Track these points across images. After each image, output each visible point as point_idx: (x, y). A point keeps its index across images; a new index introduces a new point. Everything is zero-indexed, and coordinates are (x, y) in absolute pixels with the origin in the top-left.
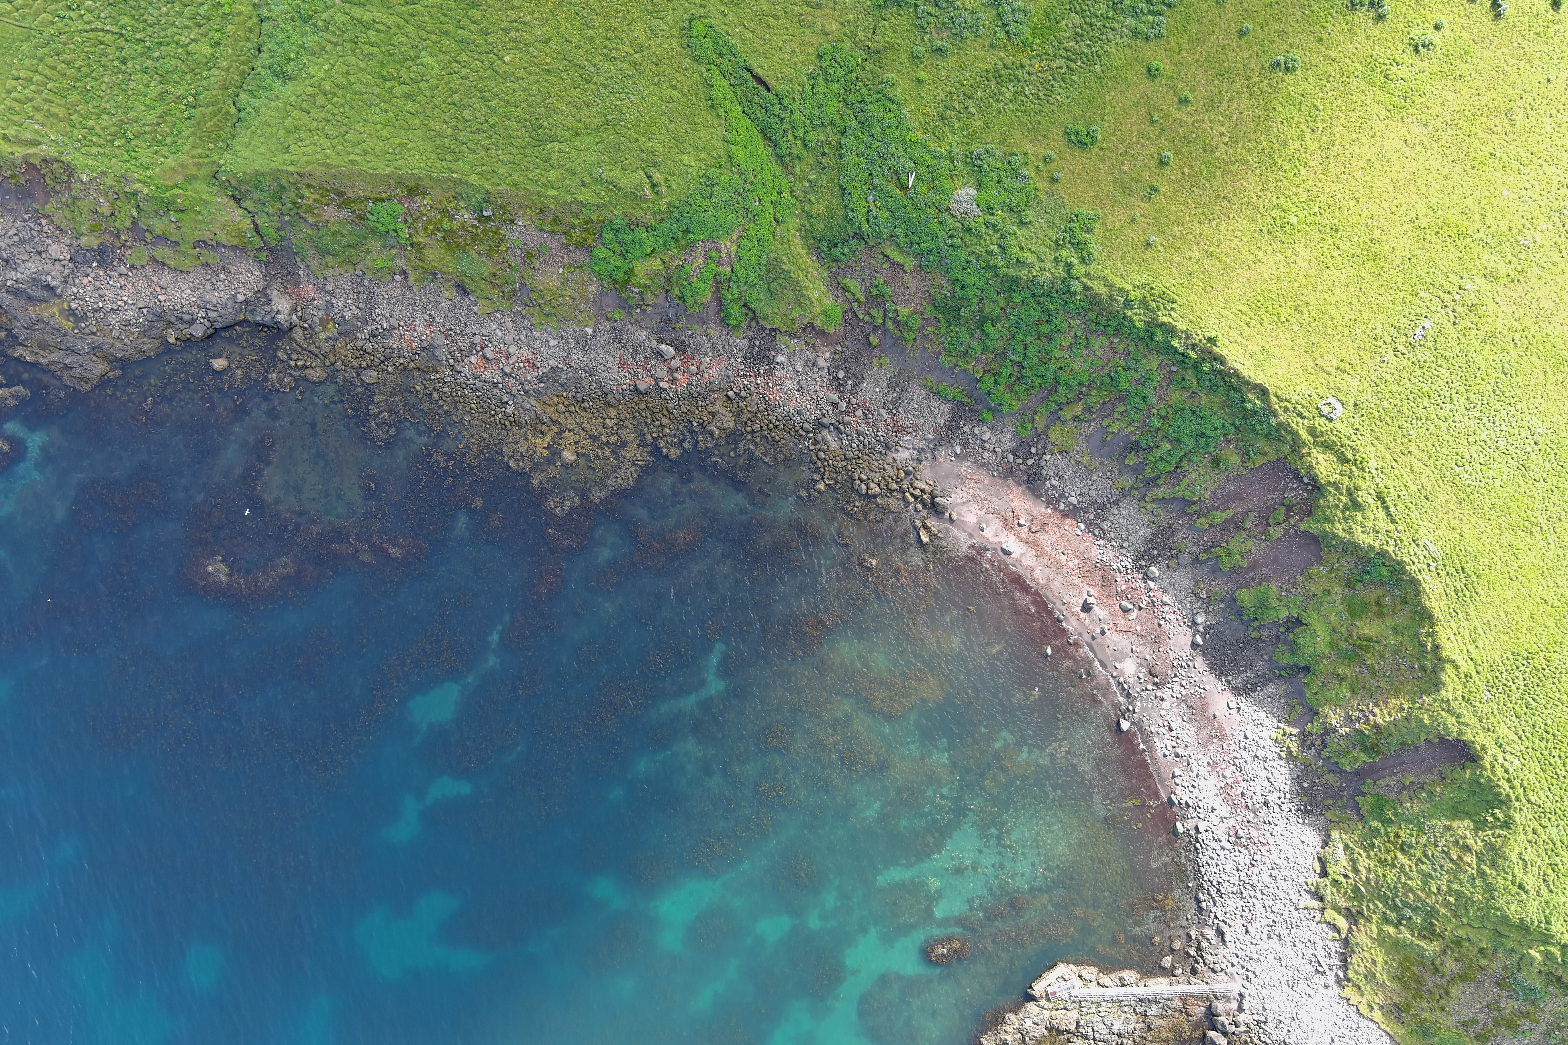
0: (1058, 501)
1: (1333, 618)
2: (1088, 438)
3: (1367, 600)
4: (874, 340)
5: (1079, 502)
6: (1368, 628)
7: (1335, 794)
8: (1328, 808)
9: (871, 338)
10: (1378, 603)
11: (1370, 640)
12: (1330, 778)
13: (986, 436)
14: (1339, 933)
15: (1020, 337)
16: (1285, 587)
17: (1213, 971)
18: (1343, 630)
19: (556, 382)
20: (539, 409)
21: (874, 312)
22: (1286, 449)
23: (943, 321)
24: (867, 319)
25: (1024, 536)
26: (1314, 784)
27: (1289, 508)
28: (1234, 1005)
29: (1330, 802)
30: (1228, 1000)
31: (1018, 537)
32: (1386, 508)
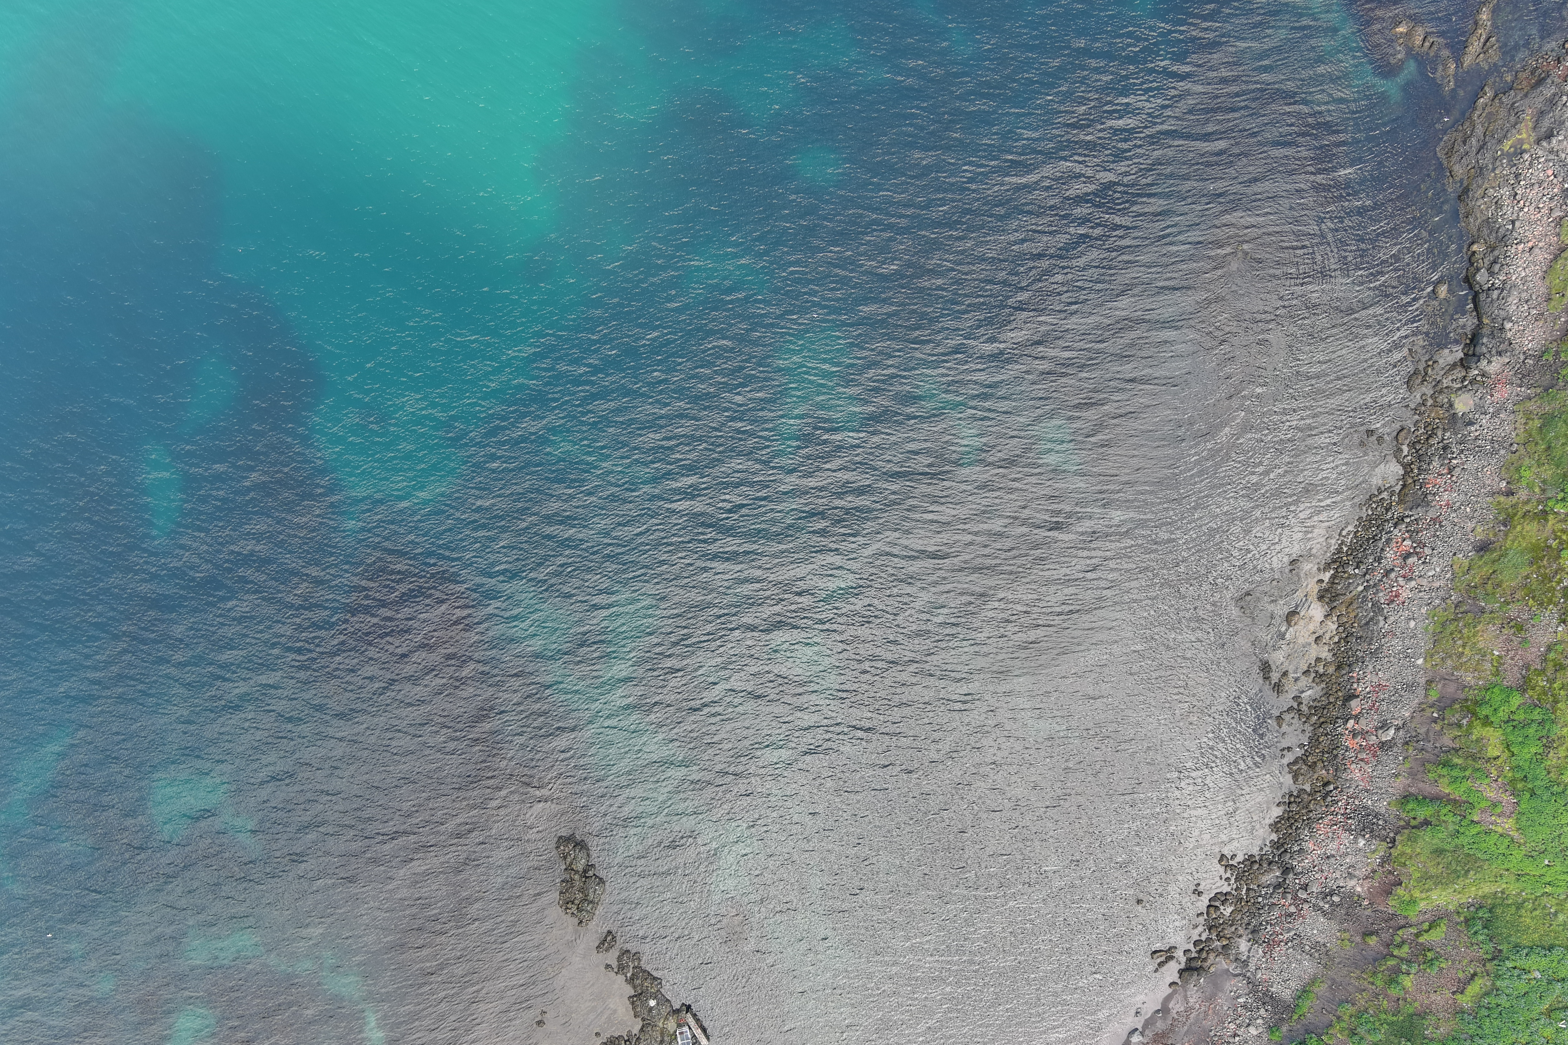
4: (1373, 941)
9: (1374, 937)
13: (1253, 1031)
19: (1372, 619)
20: (1347, 598)
21: (1406, 949)
23: (1395, 1018)
24: (1398, 939)
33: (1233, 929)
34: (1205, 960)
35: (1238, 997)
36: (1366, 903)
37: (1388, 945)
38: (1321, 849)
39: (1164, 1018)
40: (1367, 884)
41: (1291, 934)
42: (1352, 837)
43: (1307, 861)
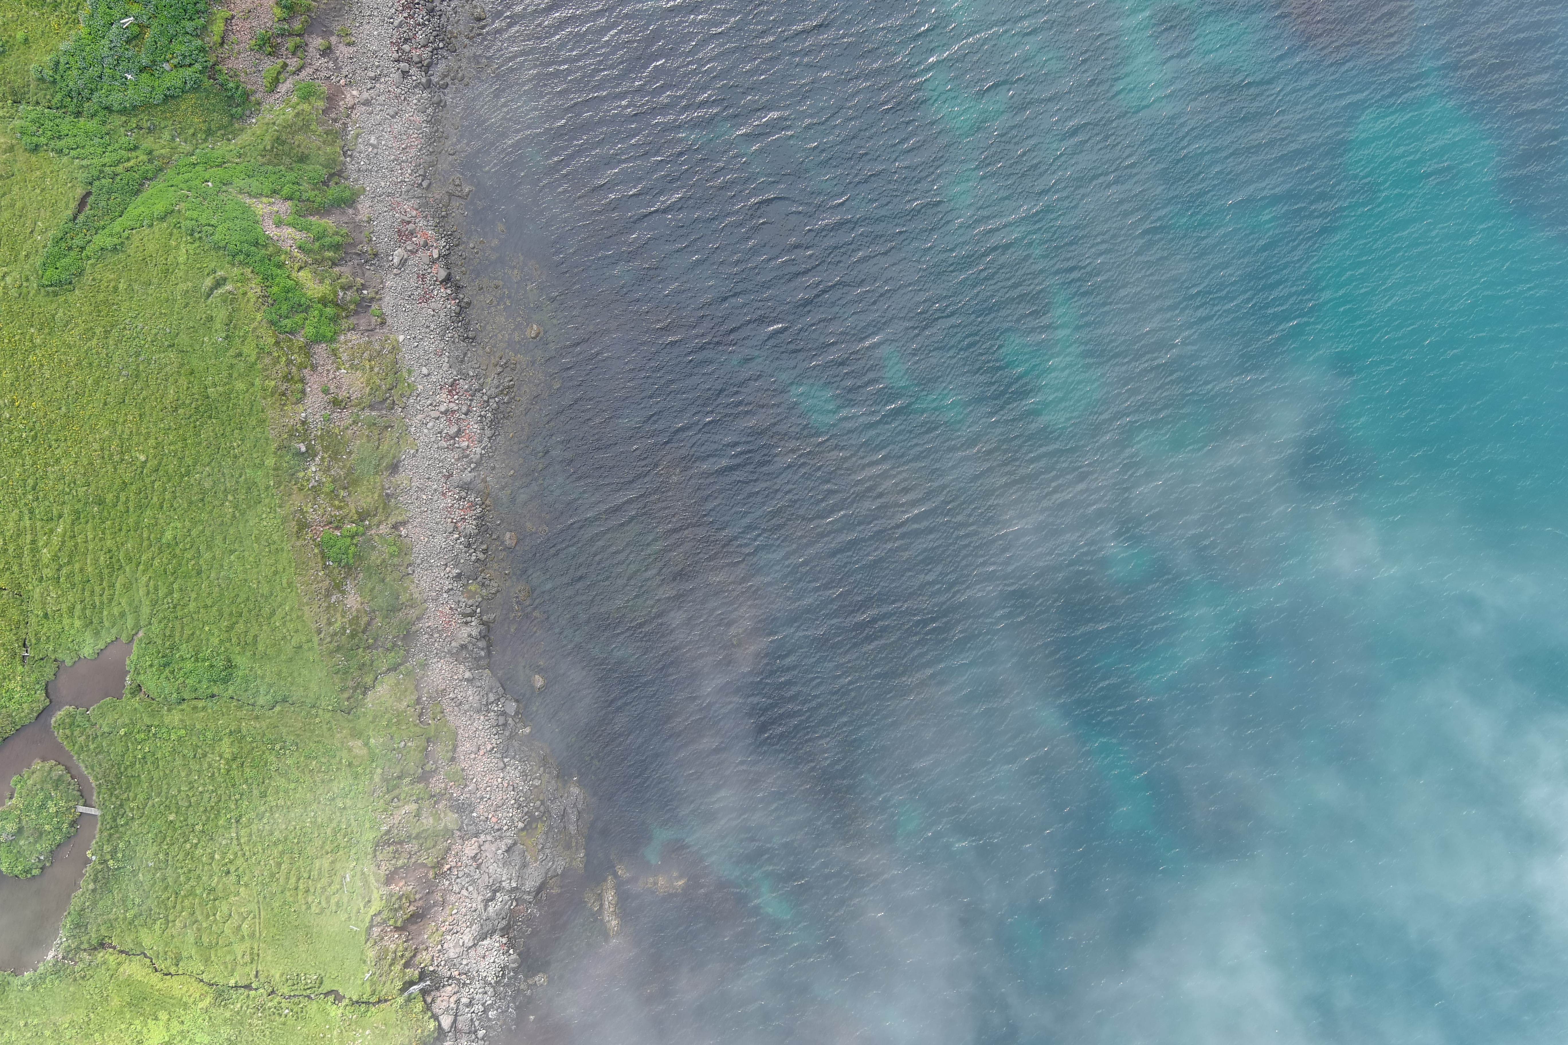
19: (463, 360)
38: (407, 120)
40: (350, 101)
41: (396, 23)
42: (383, 143)
43: (415, 101)
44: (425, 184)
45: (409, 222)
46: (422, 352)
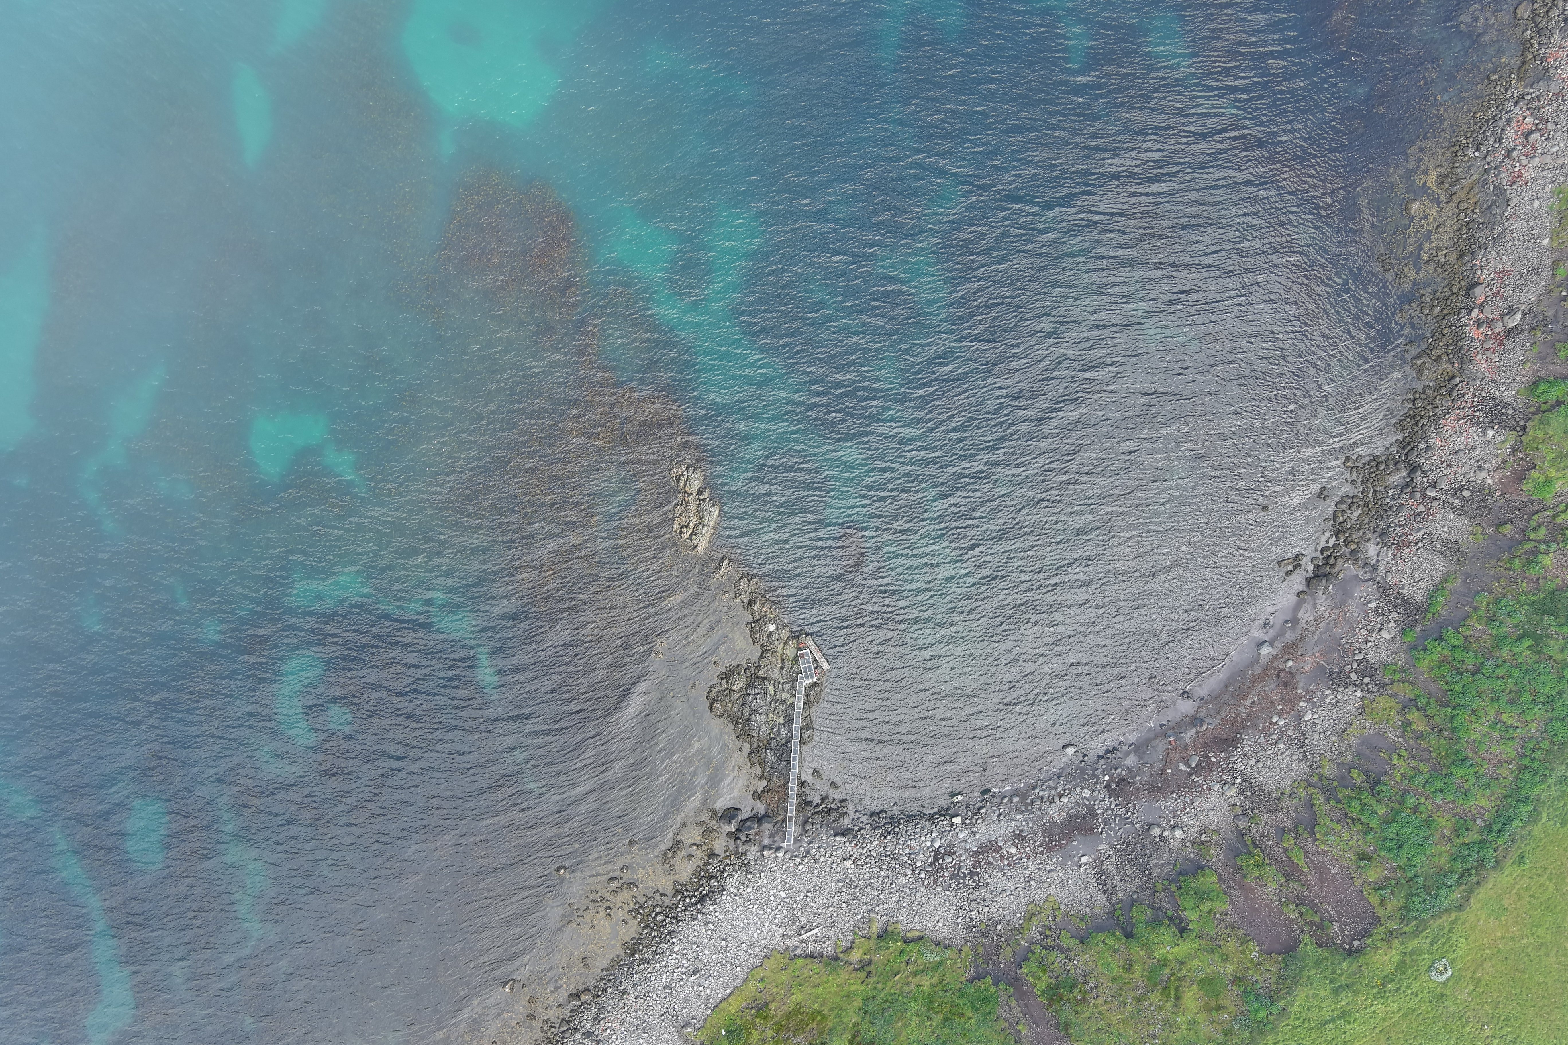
0: (1308, 701)
1: (1196, 963)
2: (1382, 735)
3: (1221, 996)
4: (1507, 530)
5: (1305, 721)
6: (1191, 996)
7: (991, 956)
8: (974, 948)
9: (1508, 526)
10: (1219, 1008)
11: (1178, 998)
12: (1008, 953)
13: (1385, 634)
14: (843, 952)
15: (1516, 673)
16: (1227, 918)
17: (805, 822)
18: (1184, 972)
19: (1493, 203)
20: (1467, 182)
21: (1543, 530)
22: (1393, 925)
23: (1536, 598)
24: (1533, 524)
25: (1275, 664)
26: (999, 936)
27: (1320, 926)
28: (766, 841)
29: (981, 950)
30: (772, 835)
31: (1275, 658)
32: (1333, 1020)
33: (1361, 532)
34: (1333, 566)
35: (1368, 603)
36: (1498, 493)
37: (1523, 532)
38: (1448, 444)
39: (1293, 628)
40: (1498, 476)
41: (1421, 533)
42: (1480, 430)
43: (1434, 458)
44: (1457, 380)
45: (1488, 349)
46: (1532, 223)
